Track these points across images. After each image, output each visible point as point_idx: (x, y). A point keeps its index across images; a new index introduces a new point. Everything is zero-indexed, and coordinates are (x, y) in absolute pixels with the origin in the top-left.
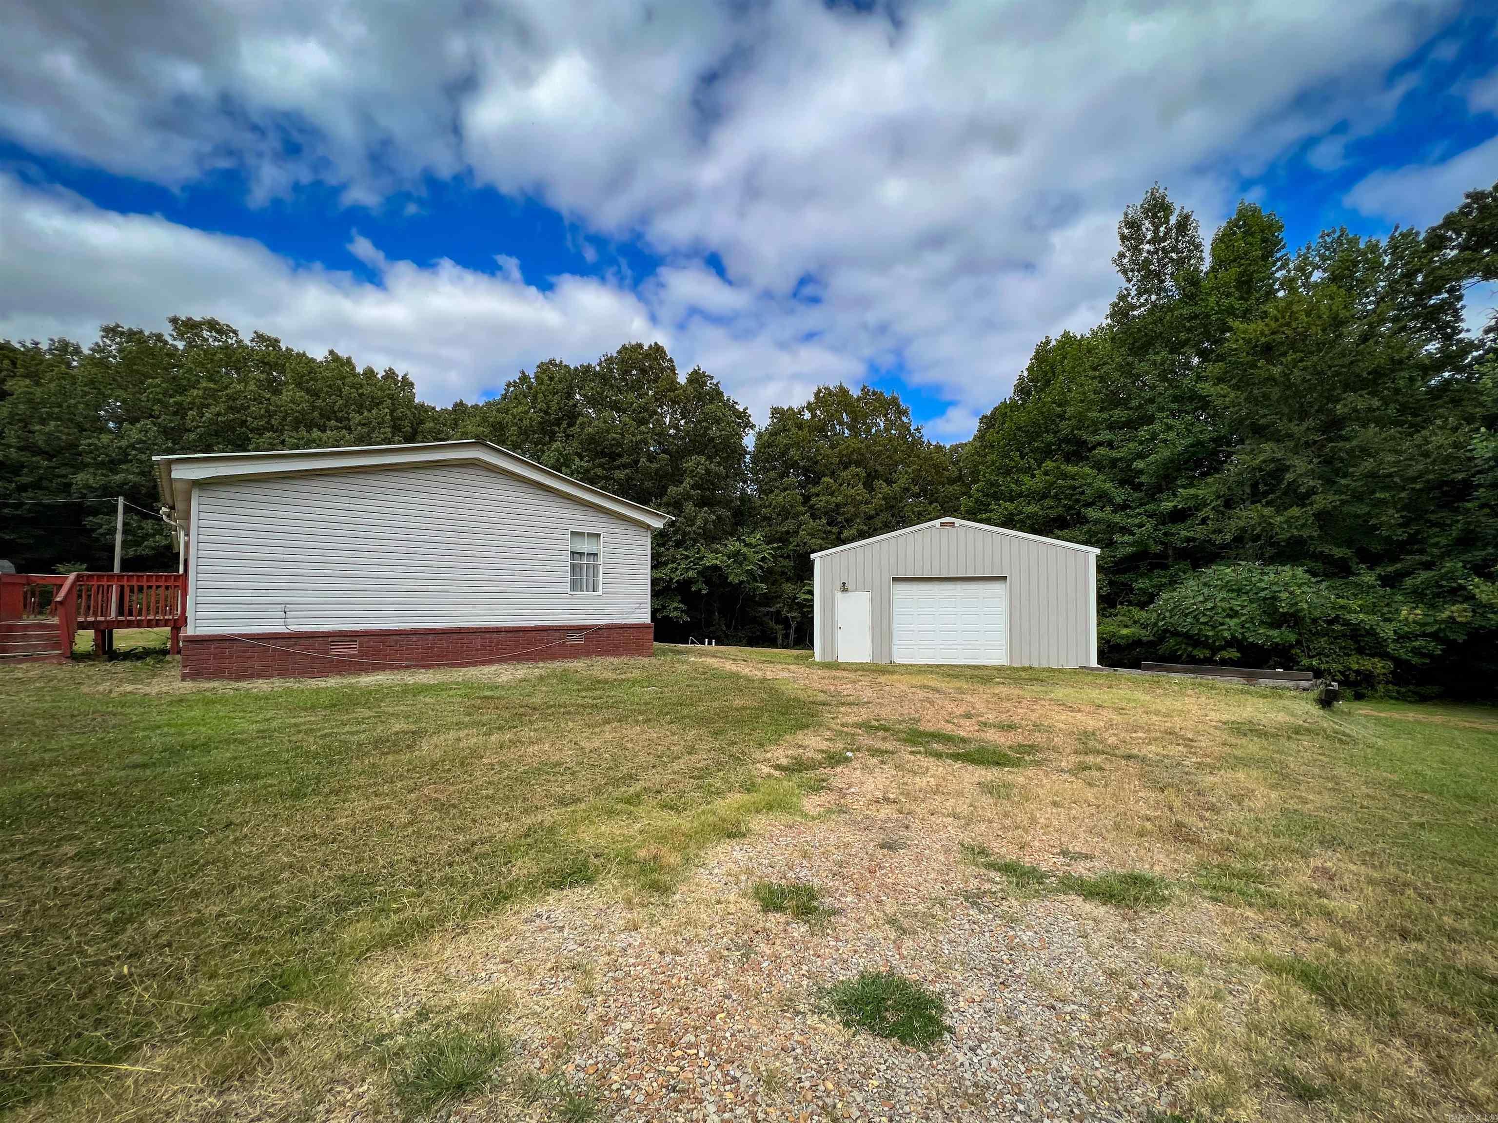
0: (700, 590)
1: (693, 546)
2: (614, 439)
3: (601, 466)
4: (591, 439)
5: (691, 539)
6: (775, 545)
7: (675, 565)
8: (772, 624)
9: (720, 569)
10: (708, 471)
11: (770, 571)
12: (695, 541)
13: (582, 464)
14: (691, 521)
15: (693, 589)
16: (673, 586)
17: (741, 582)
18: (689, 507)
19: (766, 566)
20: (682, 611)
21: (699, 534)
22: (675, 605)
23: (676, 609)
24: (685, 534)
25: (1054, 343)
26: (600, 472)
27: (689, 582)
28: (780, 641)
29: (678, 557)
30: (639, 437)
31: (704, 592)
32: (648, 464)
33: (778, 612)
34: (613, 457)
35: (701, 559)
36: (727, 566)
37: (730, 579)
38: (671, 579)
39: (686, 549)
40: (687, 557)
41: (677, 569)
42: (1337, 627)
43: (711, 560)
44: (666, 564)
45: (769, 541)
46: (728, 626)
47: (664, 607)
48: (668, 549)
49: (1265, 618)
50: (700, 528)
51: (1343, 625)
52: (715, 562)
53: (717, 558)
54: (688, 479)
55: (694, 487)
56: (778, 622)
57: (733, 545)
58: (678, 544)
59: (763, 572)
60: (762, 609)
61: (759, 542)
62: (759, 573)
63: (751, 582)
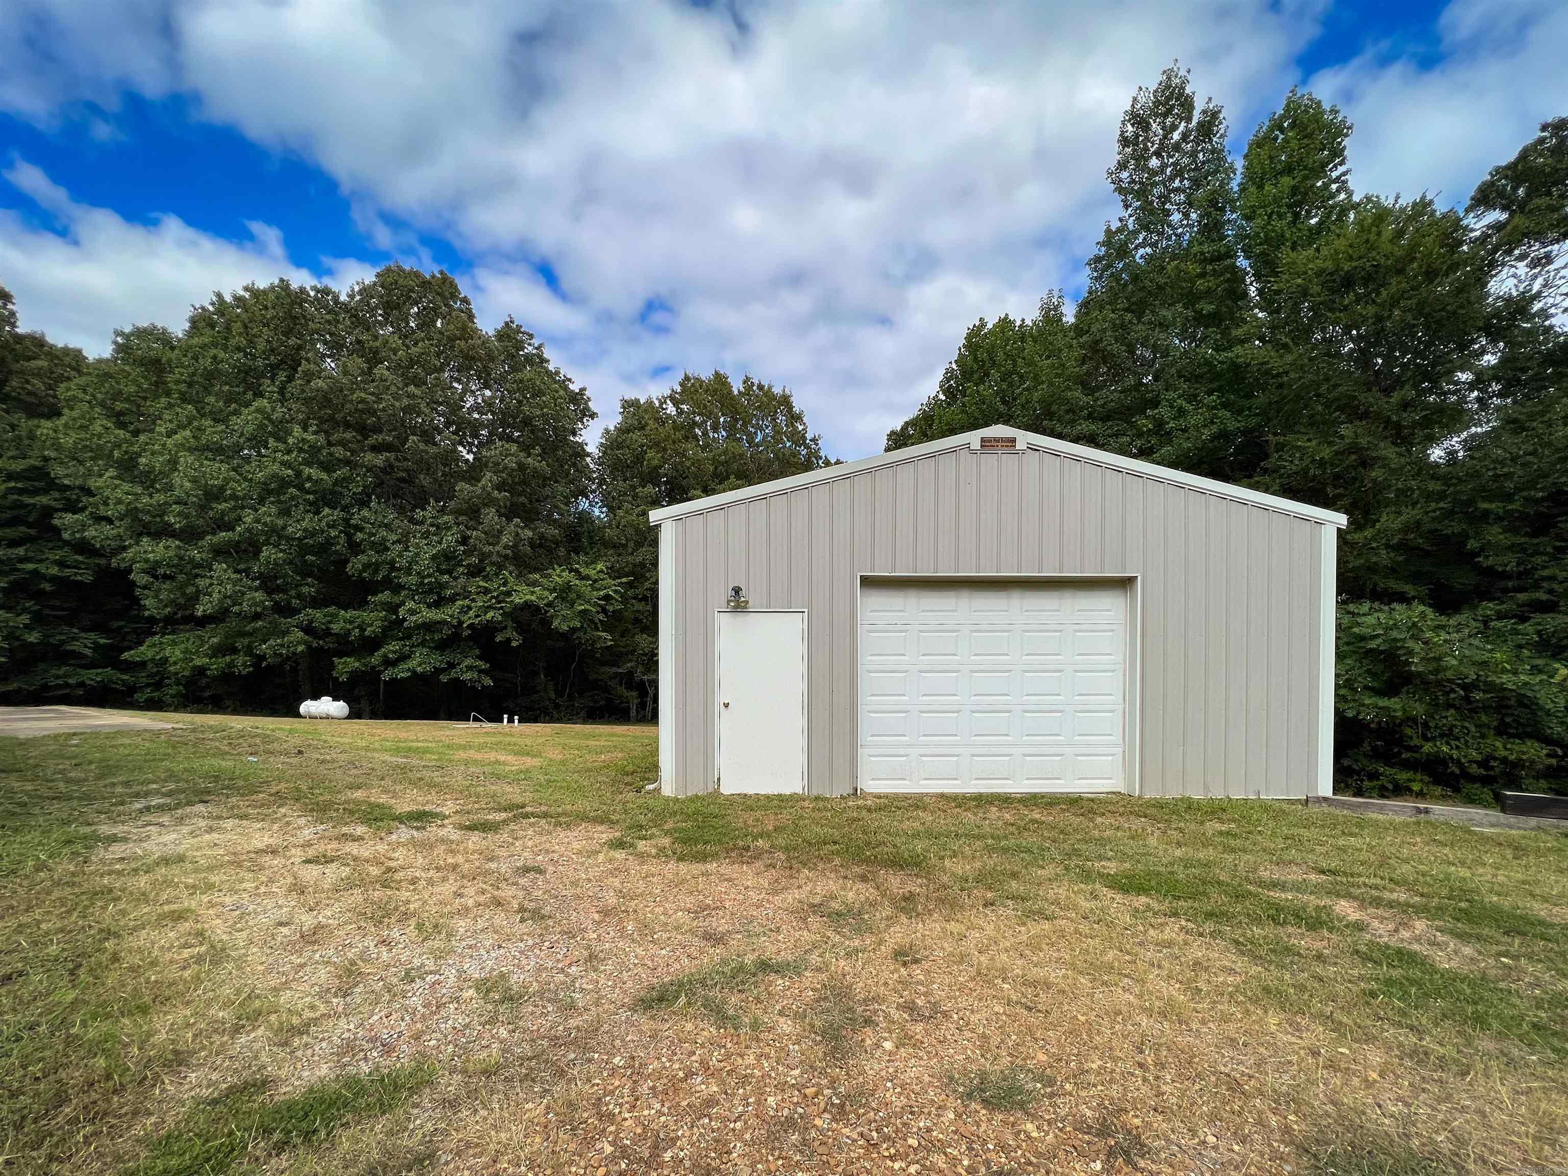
0: (509, 640)
1: (497, 574)
2: (363, 401)
3: (343, 443)
4: (325, 399)
5: (493, 564)
6: (624, 580)
7: (467, 602)
8: (622, 690)
9: (538, 609)
10: (522, 467)
11: (617, 616)
12: (501, 567)
13: (305, 435)
14: (494, 536)
15: (498, 639)
16: (466, 633)
17: (573, 630)
18: (490, 516)
19: (611, 608)
20: (481, 671)
21: (506, 557)
22: (468, 662)
23: (470, 668)
24: (483, 557)
25: (990, 326)
26: (339, 452)
27: (490, 629)
28: (633, 713)
29: (473, 589)
30: (405, 401)
31: (514, 644)
32: (422, 446)
33: (630, 673)
34: (364, 430)
35: (508, 594)
36: (550, 604)
37: (555, 623)
38: (461, 623)
39: (486, 578)
40: (487, 591)
41: (469, 608)
42: (1478, 696)
43: (523, 595)
44: (452, 599)
45: (614, 573)
46: (560, 694)
47: (451, 666)
48: (455, 579)
49: (1369, 681)
50: (506, 547)
51: (1485, 692)
52: (528, 597)
53: (533, 593)
54: (489, 475)
55: (500, 487)
56: (630, 687)
57: (560, 576)
58: (475, 571)
59: (607, 616)
60: (607, 669)
61: (602, 576)
62: (601, 617)
63: (589, 630)
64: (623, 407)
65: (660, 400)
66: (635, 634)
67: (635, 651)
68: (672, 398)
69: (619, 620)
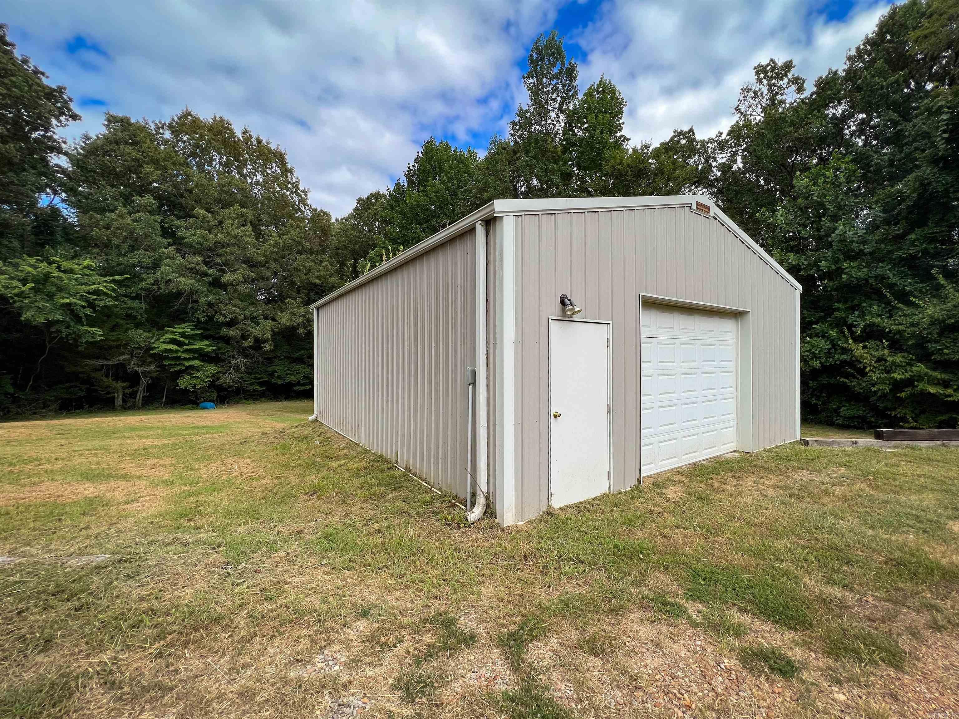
6: (117, 277)
8: (109, 381)
11: (107, 312)
17: (50, 324)
28: (119, 402)
37: (28, 315)
57: (33, 266)
59: (95, 311)
60: (88, 362)
61: (88, 272)
62: (88, 311)
63: (72, 324)
64: (109, 121)
65: (156, 125)
66: (127, 329)
67: (127, 344)
68: (170, 127)
69: (108, 317)
